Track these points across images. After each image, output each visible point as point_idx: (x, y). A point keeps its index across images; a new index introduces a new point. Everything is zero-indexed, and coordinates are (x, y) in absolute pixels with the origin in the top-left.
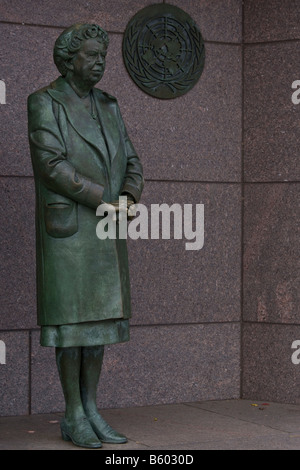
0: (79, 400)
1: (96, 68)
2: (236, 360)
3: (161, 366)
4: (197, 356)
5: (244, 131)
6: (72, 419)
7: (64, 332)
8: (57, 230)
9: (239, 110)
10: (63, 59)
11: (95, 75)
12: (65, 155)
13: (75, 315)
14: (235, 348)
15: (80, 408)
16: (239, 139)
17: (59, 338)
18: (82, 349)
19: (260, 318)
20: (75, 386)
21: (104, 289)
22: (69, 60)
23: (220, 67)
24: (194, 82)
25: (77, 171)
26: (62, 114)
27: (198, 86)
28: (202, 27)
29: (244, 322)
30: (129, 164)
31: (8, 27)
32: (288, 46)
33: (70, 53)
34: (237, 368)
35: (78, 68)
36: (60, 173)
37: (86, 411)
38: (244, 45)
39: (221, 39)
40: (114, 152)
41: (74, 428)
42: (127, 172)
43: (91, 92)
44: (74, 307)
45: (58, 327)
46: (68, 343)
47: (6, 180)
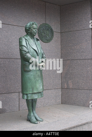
0: (32, 111)
1: (35, 32)
2: (61, 96)
3: (46, 98)
4: (53, 96)
5: (61, 50)
6: (30, 116)
7: (28, 95)
8: (26, 70)
9: (60, 46)
10: (27, 30)
11: (35, 34)
12: (28, 52)
13: (31, 91)
14: (60, 94)
15: (32, 113)
16: (60, 51)
17: (27, 97)
18: (32, 100)
19: (65, 88)
20: (31, 108)
21: (38, 85)
22: (29, 30)
23: (57, 37)
24: (52, 39)
25: (31, 56)
26: (27, 42)
27: (52, 40)
28: (53, 29)
29: (62, 88)
30: (43, 55)
31: (14, 26)
32: (70, 32)
33: (29, 28)
34: (61, 98)
35: (31, 32)
36: (27, 56)
37: (33, 113)
38: (61, 33)
39: (57, 31)
40: (40, 52)
41: (31, 118)
42: (42, 57)
43: (34, 38)
44: (31, 89)
45: (27, 94)
46: (29, 98)
47: (14, 59)
